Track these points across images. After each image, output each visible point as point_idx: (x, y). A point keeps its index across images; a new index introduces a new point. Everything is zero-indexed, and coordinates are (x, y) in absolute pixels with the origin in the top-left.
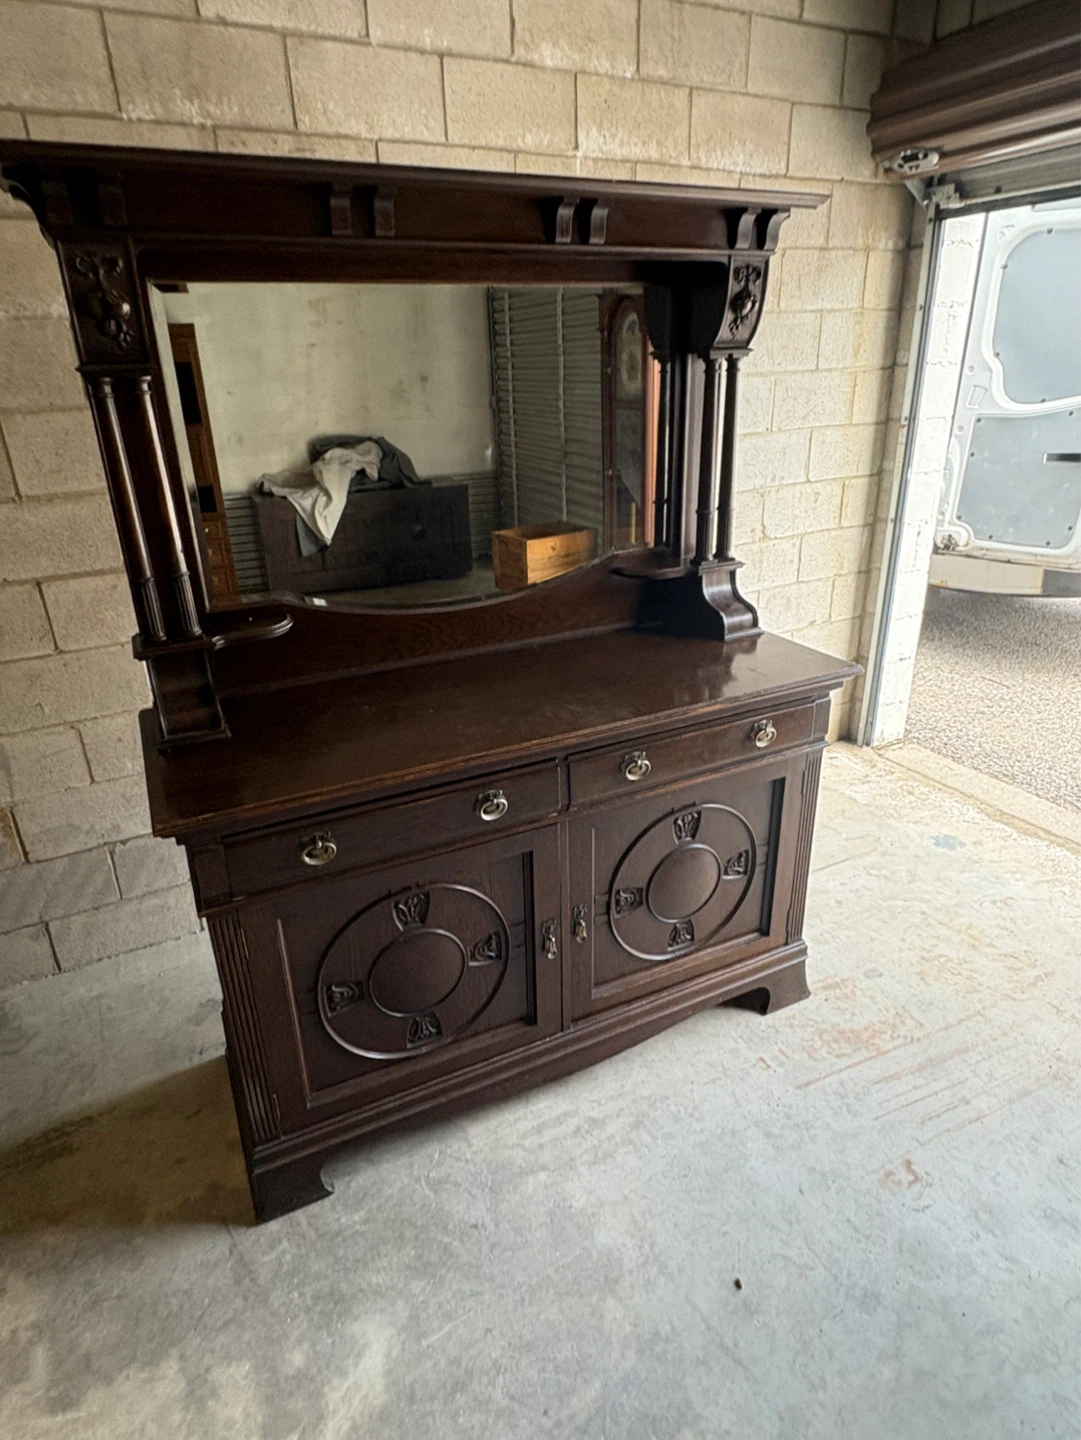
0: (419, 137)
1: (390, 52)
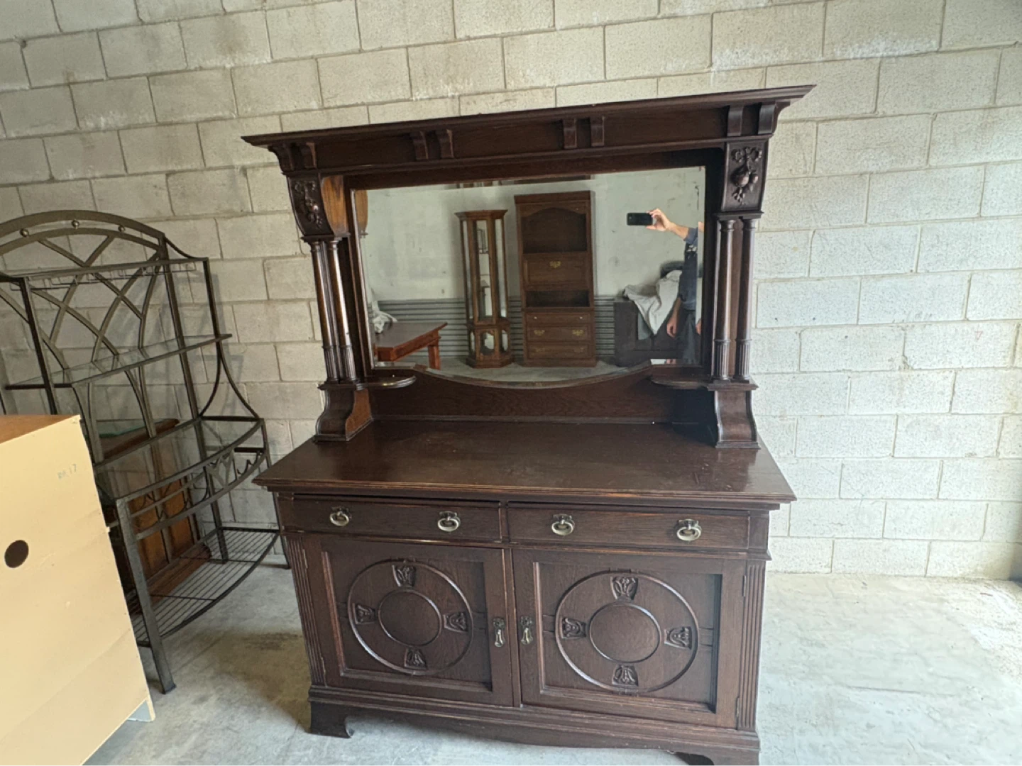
1: (569, 32)
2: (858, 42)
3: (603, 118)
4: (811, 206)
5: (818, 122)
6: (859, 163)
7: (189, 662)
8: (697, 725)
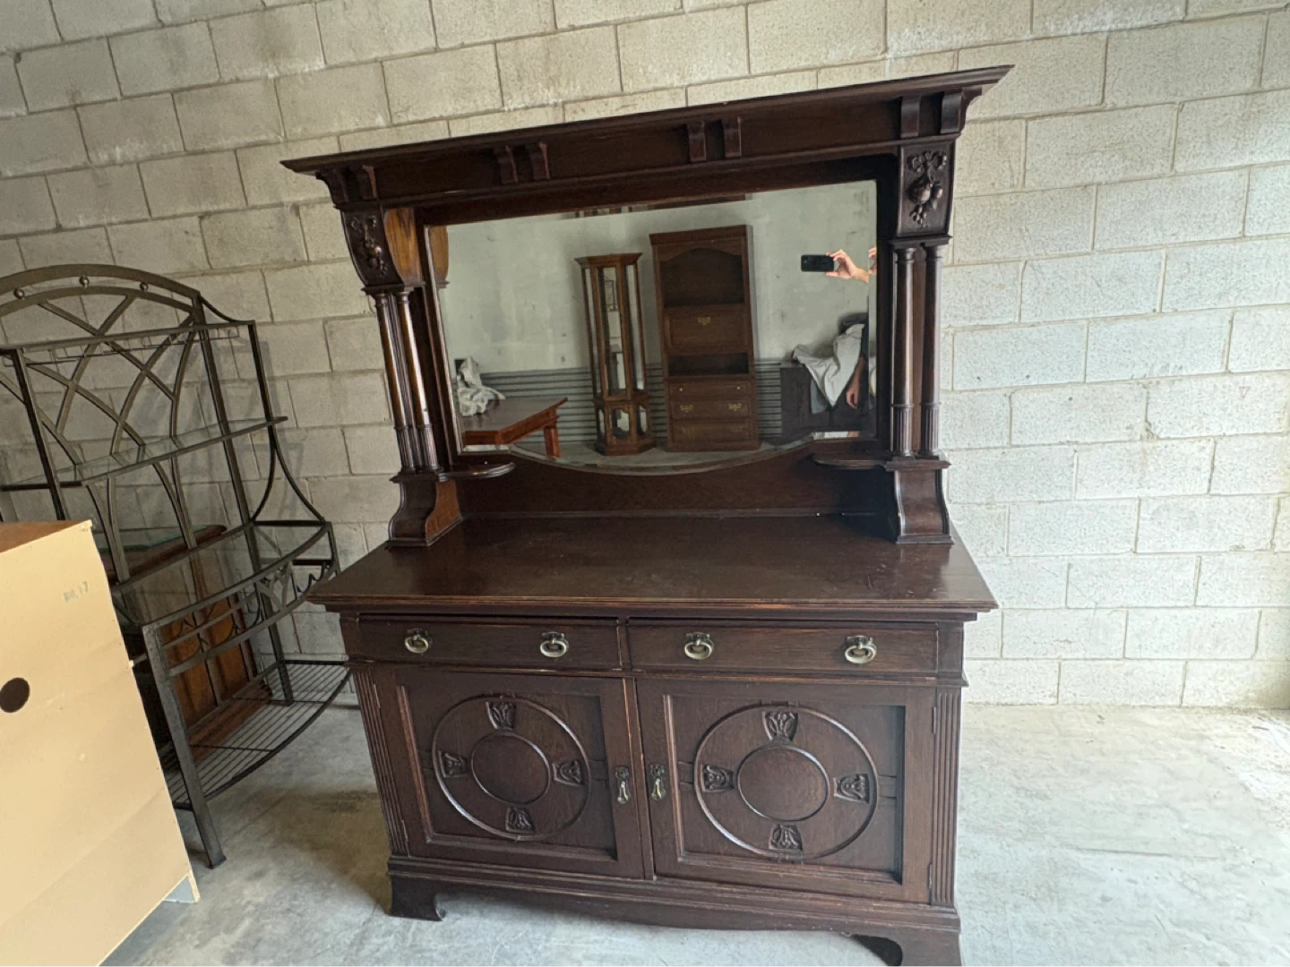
0: (724, 76)
1: (700, 14)
2: (1077, 13)
3: (739, 120)
4: (1021, 230)
5: (1027, 120)
6: (1083, 171)
7: (244, 828)
8: (878, 899)
